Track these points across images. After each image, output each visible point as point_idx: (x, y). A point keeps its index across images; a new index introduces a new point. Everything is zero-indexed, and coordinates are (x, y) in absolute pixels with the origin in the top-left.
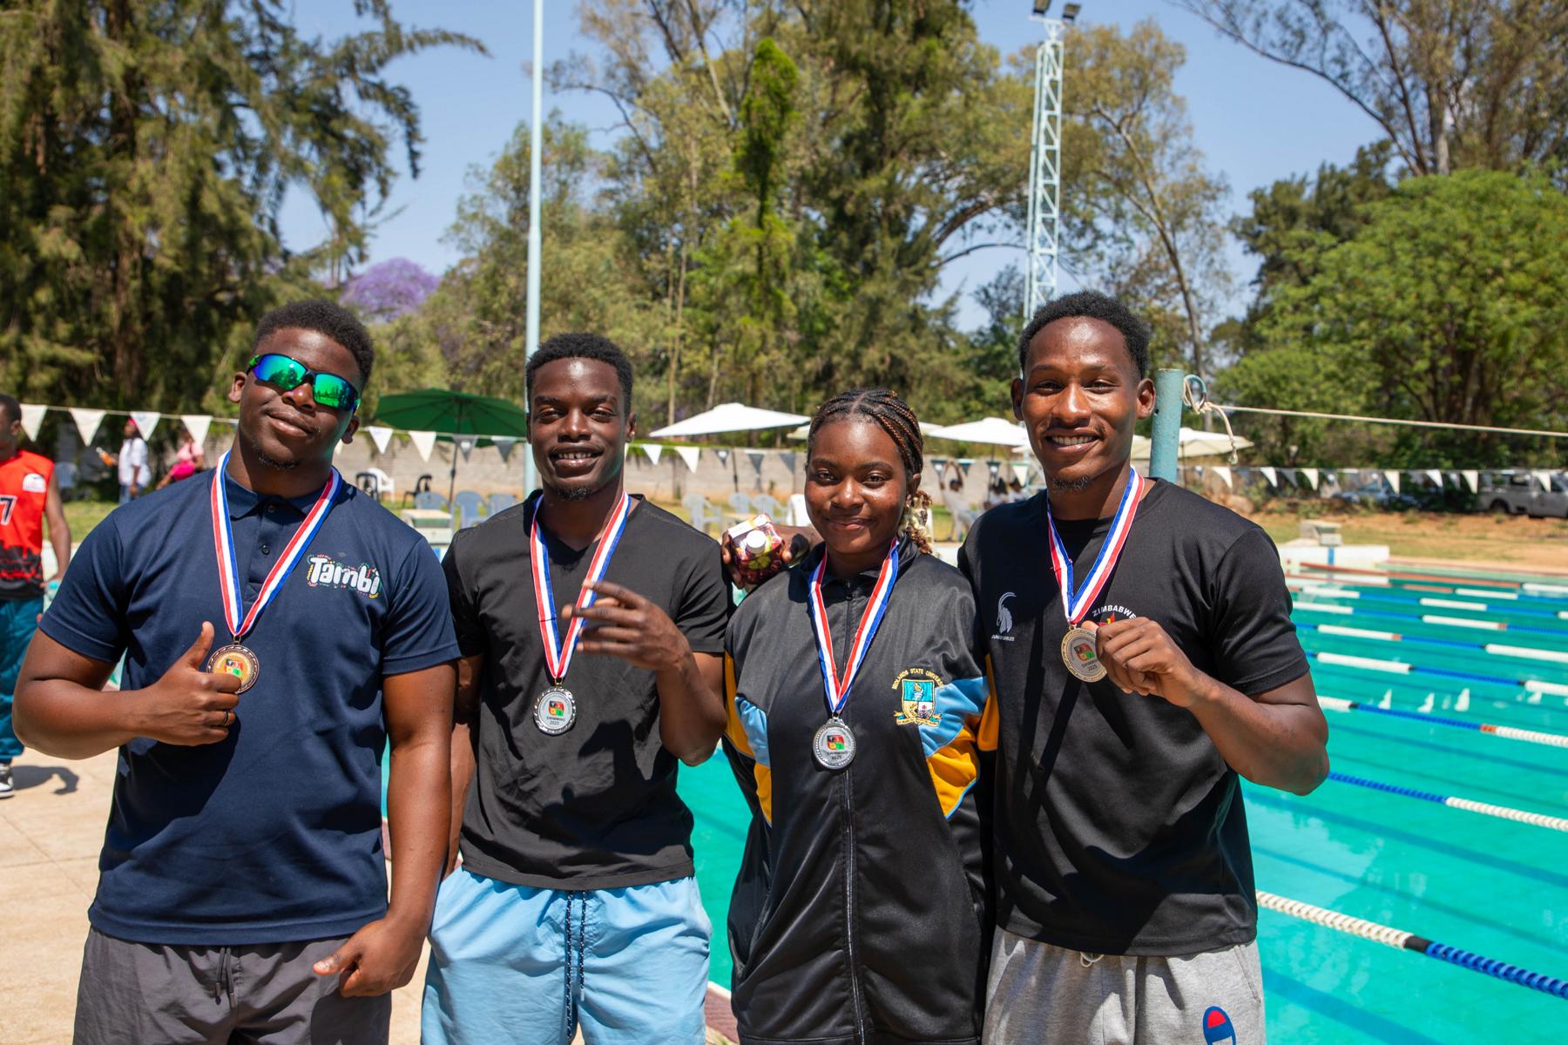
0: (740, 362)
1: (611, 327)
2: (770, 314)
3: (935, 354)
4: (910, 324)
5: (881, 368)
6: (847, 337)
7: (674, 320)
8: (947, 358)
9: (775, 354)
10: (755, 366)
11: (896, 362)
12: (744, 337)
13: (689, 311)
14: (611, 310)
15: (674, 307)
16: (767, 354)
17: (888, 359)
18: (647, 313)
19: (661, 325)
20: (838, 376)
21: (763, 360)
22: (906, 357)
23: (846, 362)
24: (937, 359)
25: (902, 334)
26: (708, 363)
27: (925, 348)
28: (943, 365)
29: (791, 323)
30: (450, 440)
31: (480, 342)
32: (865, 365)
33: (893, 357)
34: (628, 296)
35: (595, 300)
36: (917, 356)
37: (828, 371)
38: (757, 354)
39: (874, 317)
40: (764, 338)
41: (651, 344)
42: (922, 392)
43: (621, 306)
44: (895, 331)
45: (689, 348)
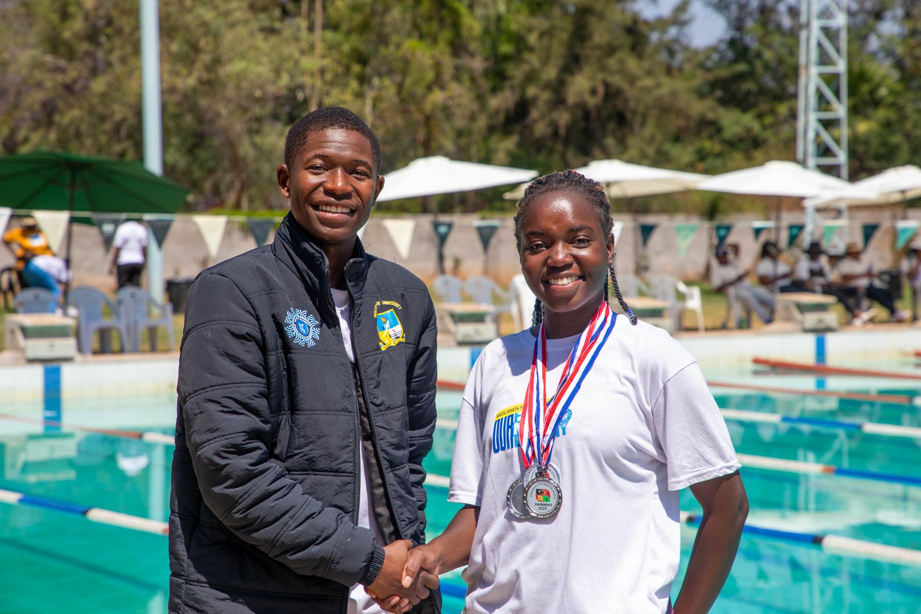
0: (406, 100)
1: (230, 60)
2: (446, 35)
3: (664, 80)
4: (627, 40)
5: (592, 102)
6: (545, 61)
7: (312, 47)
8: (678, 84)
9: (455, 88)
10: (428, 107)
11: (611, 94)
12: (413, 67)
13: (329, 35)
14: (228, 37)
15: (311, 29)
16: (442, 87)
17: (601, 90)
18: (273, 40)
19: (296, 54)
20: (534, 114)
21: (438, 96)
22: (625, 86)
23: (546, 96)
24: (667, 86)
25: (621, 54)
26: (359, 102)
27: (649, 73)
28: (674, 94)
29: (474, 46)
30: (87, 222)
31: (48, 84)
32: (572, 96)
33: (606, 85)
34: (249, 15)
35: (204, 24)
36: (639, 84)
37: (522, 109)
38: (429, 88)
39: (580, 33)
40: (437, 66)
41: (285, 80)
42: (649, 130)
43: (241, 31)
44: (610, 50)
45: (332, 84)
